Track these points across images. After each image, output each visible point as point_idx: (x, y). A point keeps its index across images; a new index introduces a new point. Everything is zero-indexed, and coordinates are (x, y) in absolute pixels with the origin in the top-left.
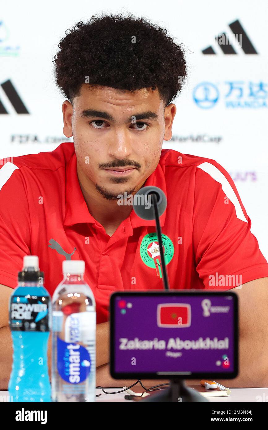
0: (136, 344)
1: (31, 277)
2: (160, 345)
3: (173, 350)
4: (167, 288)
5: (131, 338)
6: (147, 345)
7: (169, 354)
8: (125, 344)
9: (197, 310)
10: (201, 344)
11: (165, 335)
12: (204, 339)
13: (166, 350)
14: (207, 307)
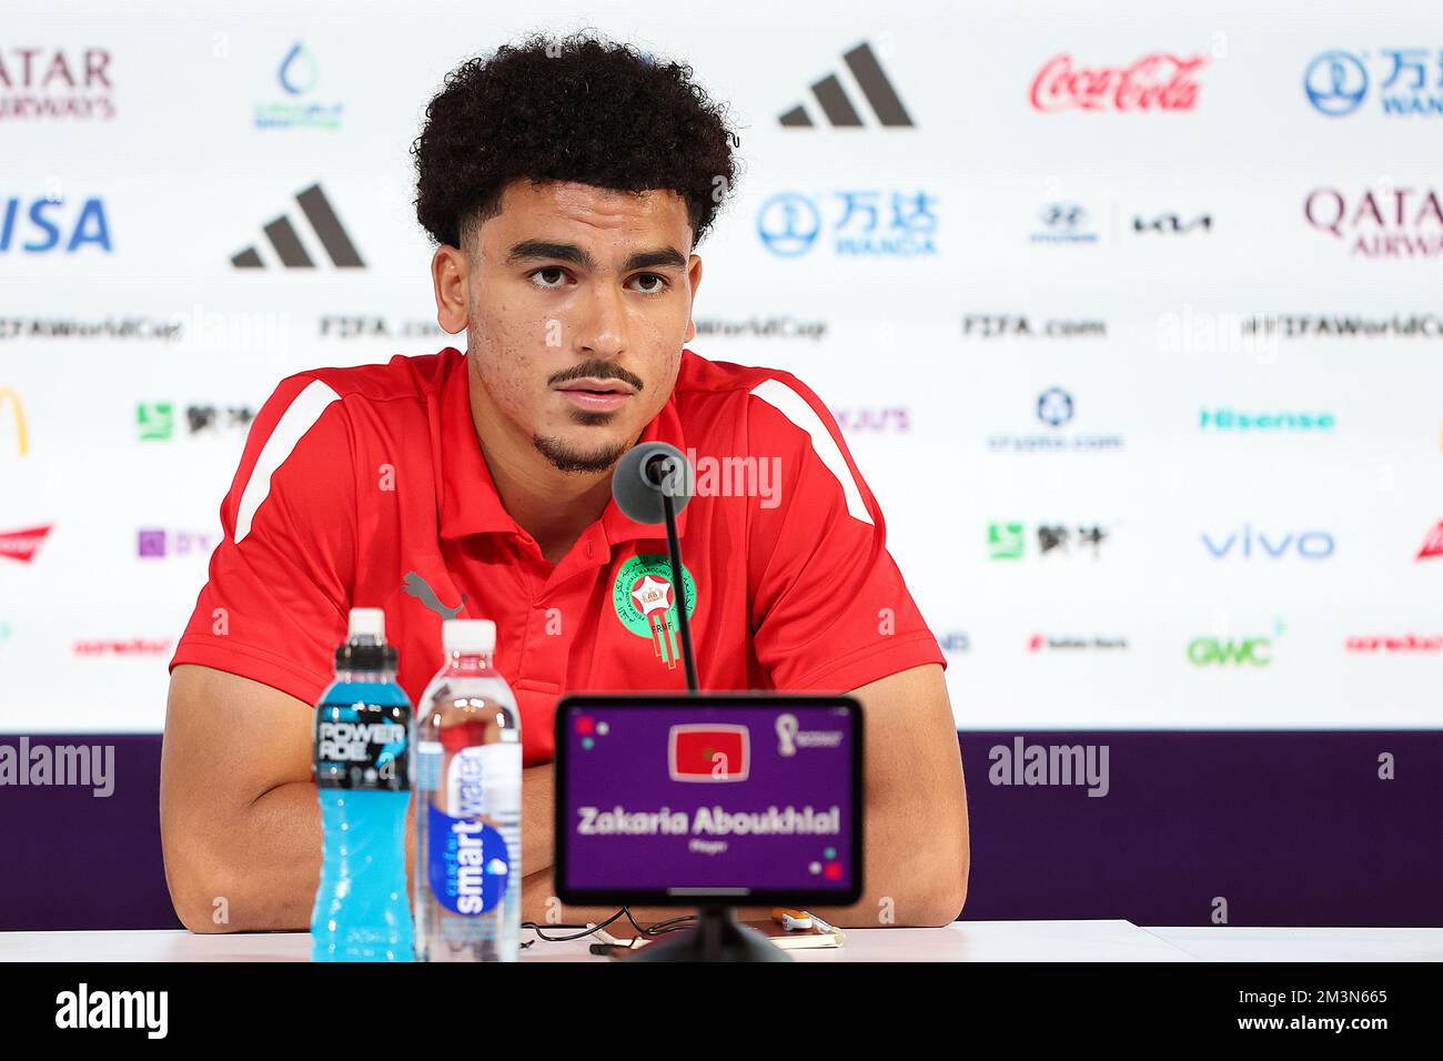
0: (618, 822)
1: (366, 658)
2: (675, 823)
3: (705, 836)
4: (692, 686)
5: (605, 808)
6: (643, 823)
7: (697, 845)
8: (592, 822)
9: (765, 741)
10: (773, 822)
11: (689, 800)
12: (781, 811)
13: (690, 835)
14: (788, 732)
